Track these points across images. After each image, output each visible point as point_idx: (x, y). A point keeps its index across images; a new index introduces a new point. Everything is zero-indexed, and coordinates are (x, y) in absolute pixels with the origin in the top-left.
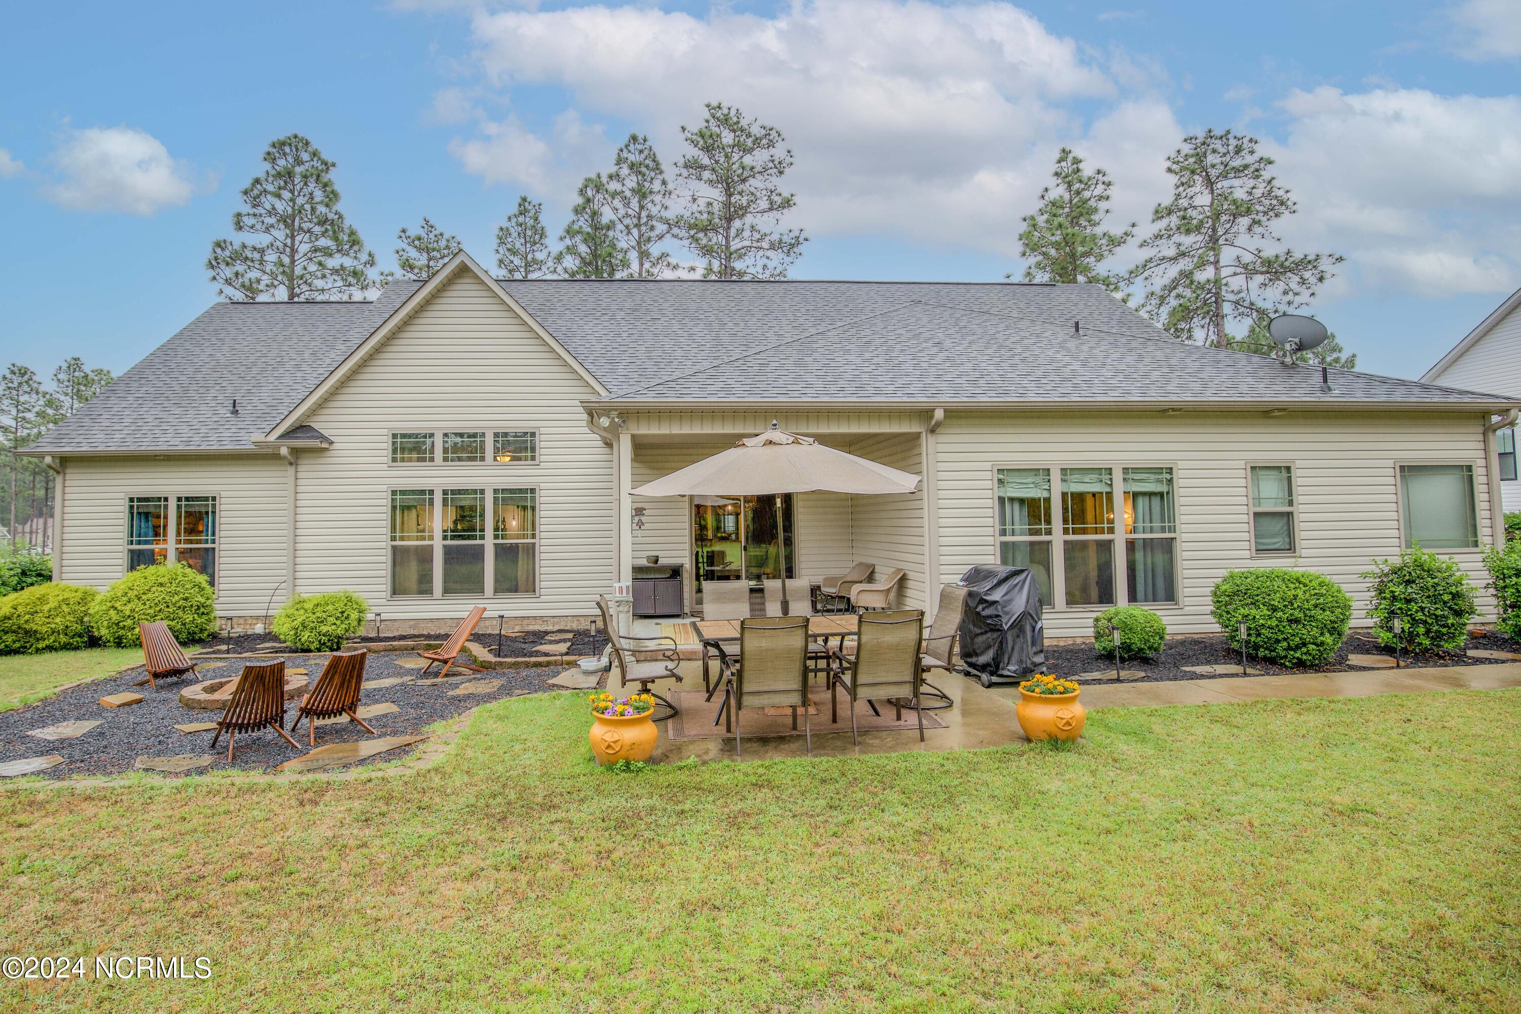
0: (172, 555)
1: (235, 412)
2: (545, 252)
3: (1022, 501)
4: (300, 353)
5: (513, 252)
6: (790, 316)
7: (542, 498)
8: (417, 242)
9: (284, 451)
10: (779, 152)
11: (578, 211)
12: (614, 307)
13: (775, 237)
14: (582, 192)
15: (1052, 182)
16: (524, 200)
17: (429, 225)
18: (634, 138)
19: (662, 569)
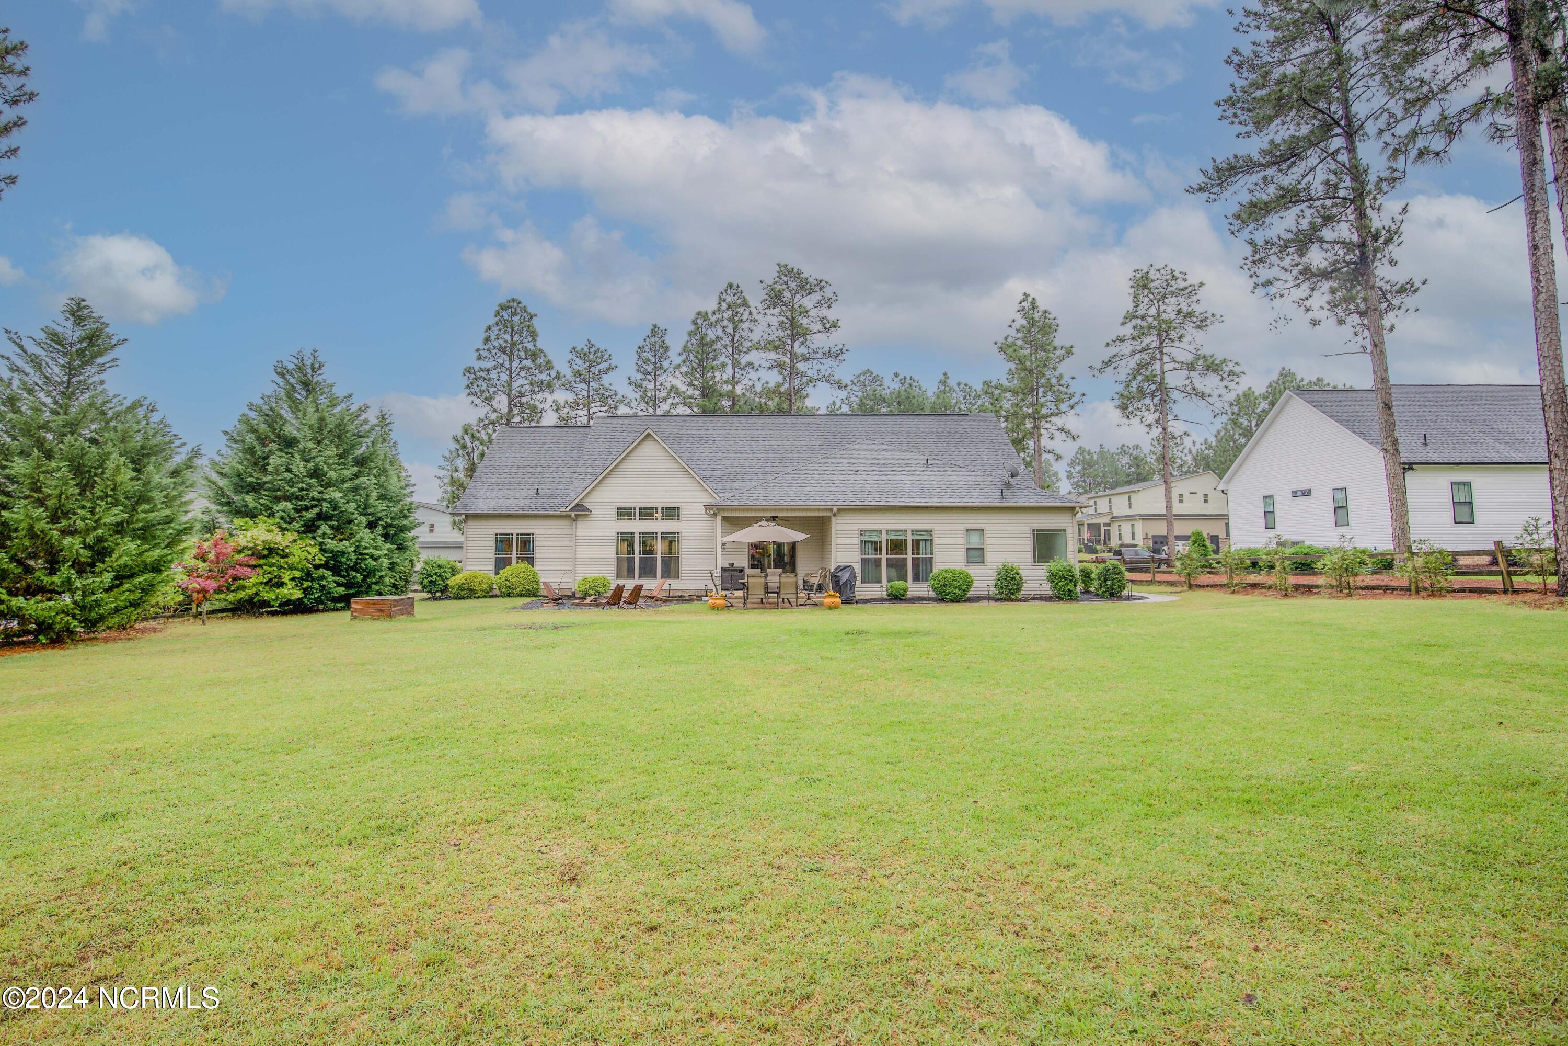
0: (514, 560)
1: (537, 494)
2: (668, 362)
3: (872, 542)
4: (556, 460)
5: (647, 361)
6: (808, 440)
7: (682, 537)
8: (583, 356)
9: (573, 515)
10: (828, 293)
11: (691, 334)
12: (715, 434)
13: (826, 349)
14: (694, 322)
15: (1018, 316)
16: (655, 326)
17: (590, 344)
18: (731, 286)
19: (735, 570)
